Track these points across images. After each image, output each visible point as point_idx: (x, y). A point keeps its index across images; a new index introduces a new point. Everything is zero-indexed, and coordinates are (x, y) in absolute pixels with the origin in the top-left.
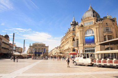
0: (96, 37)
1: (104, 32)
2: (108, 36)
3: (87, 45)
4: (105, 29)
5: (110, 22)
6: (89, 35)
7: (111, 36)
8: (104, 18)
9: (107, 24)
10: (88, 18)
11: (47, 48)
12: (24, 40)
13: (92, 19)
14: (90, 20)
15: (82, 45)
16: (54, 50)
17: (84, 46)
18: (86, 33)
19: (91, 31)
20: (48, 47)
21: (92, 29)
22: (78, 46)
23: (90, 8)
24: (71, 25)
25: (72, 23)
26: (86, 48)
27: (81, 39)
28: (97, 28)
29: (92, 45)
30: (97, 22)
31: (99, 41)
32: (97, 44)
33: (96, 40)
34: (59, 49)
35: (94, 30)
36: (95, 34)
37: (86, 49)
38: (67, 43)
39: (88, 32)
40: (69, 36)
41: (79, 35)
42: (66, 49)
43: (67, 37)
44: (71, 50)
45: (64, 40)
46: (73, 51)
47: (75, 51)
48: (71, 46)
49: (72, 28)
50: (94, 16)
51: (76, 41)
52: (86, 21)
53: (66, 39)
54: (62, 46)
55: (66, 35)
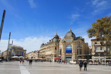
0: (73, 50)
1: (78, 47)
3: (67, 54)
4: (78, 45)
5: (81, 41)
6: (69, 48)
7: (81, 50)
9: (79, 42)
14: (70, 38)
15: (64, 54)
18: (67, 46)
19: (70, 46)
20: (26, 50)
21: (71, 44)
22: (61, 54)
23: (70, 30)
24: (55, 37)
25: (55, 36)
28: (74, 44)
29: (70, 54)
30: (74, 41)
32: (73, 54)
33: (73, 52)
34: (37, 53)
35: (72, 45)
36: (72, 48)
37: (66, 56)
38: (50, 50)
39: (68, 46)
40: (52, 46)
41: (62, 47)
42: (49, 54)
43: (50, 46)
44: (53, 56)
45: (46, 47)
46: (55, 57)
47: (56, 57)
48: (53, 53)
49: (55, 40)
50: (72, 37)
51: (60, 50)
52: (67, 39)
53: (48, 47)
54: (41, 51)
55: (49, 44)
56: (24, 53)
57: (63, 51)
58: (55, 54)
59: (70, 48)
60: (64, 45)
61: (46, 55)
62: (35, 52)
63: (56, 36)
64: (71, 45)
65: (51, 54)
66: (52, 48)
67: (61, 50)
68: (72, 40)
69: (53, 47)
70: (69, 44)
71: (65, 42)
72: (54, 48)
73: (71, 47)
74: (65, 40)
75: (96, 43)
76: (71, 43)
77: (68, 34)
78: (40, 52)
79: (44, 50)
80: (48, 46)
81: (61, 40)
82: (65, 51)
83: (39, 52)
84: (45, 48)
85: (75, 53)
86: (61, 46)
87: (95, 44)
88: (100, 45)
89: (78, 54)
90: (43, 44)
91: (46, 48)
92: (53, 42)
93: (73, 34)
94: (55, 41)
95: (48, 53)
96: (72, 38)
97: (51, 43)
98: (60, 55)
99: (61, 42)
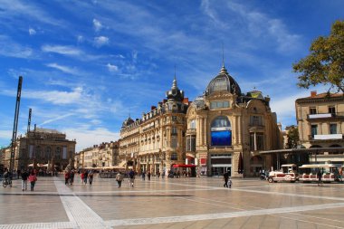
0: (234, 135)
1: (250, 126)
2: (257, 133)
3: (215, 149)
4: (252, 119)
5: (260, 106)
7: (262, 134)
9: (255, 109)
10: (221, 93)
13: (229, 97)
15: (206, 148)
16: (89, 154)
17: (210, 150)
18: (214, 124)
19: (225, 121)
20: (74, 143)
21: (229, 117)
22: (194, 151)
23: (222, 71)
25: (170, 93)
26: (212, 155)
27: (203, 135)
28: (237, 117)
29: (227, 149)
30: (238, 104)
31: (240, 142)
32: (236, 148)
33: (234, 141)
34: (111, 151)
35: (232, 119)
36: (233, 128)
37: (212, 157)
38: (154, 138)
39: (218, 121)
40: (162, 123)
41: (197, 128)
43: (152, 124)
44: (167, 156)
45: (141, 130)
46: (172, 159)
47: (176, 159)
48: (167, 149)
49: (170, 105)
50: (232, 92)
51: (190, 138)
52: (214, 99)
53: (148, 129)
54: (125, 143)
57: (203, 141)
58: (172, 150)
59: (223, 129)
60: (203, 119)
61: (141, 157)
62: (103, 147)
63: (174, 92)
64: (227, 119)
65: (158, 151)
66: (161, 131)
67: (195, 136)
68: (231, 102)
69: (164, 127)
70: (223, 116)
71: (207, 109)
72: (169, 133)
73: (229, 124)
74: (208, 104)
75: (312, 111)
76: (229, 112)
77: (217, 84)
78: (122, 144)
79: (132, 141)
80: (148, 126)
81: (194, 105)
82: (210, 140)
83: (116, 146)
84: (137, 134)
85: (242, 144)
86: (195, 124)
87: (311, 113)
88: (330, 115)
89: (252, 149)
90: (130, 122)
91: (141, 132)
92: (163, 111)
93: (232, 81)
94: (171, 107)
95: (148, 148)
96: (230, 95)
97: (157, 114)
98: (190, 155)
99: (193, 110)
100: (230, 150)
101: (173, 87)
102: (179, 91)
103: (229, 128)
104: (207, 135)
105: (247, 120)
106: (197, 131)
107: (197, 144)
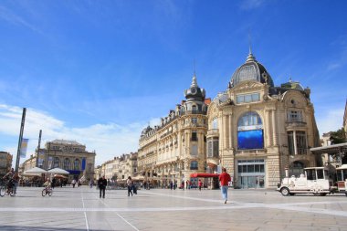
0: (267, 134)
1: (287, 123)
2: (297, 132)
3: (243, 154)
5: (299, 99)
6: (249, 127)
7: (303, 132)
8: (283, 86)
9: (292, 102)
10: (249, 83)
11: (91, 158)
12: (41, 131)
13: (260, 88)
14: (253, 89)
15: (231, 152)
16: (110, 166)
17: (237, 155)
18: (240, 122)
19: (255, 118)
20: (94, 154)
21: (259, 112)
22: (216, 155)
23: (249, 59)
24: (188, 97)
25: (189, 92)
26: (239, 162)
27: (228, 137)
28: (270, 111)
29: (258, 153)
30: (270, 95)
31: (275, 143)
32: (270, 152)
33: (267, 142)
34: (130, 163)
35: (264, 115)
36: (265, 126)
37: (240, 164)
38: (172, 145)
39: (245, 119)
40: (180, 127)
41: (220, 127)
42: (167, 161)
43: (170, 129)
44: (186, 165)
45: (157, 137)
46: (192, 168)
47: (196, 168)
48: (186, 156)
49: (189, 106)
50: (263, 81)
51: (212, 140)
52: (241, 91)
53: (165, 135)
54: (144, 153)
55: (167, 123)
56: (88, 162)
57: (228, 144)
58: (191, 157)
59: (253, 127)
60: (227, 116)
61: (159, 167)
62: (122, 159)
63: (193, 90)
64: (258, 115)
65: (175, 159)
66: (179, 136)
67: (217, 138)
68: (262, 93)
69: (183, 131)
70: (251, 112)
71: (231, 103)
72: (188, 137)
73: (260, 122)
74: (232, 98)
76: (259, 106)
77: (243, 72)
78: (140, 155)
79: (151, 150)
80: (166, 131)
81: (215, 101)
82: (236, 142)
83: (135, 158)
84: (155, 141)
85: (278, 146)
86: (218, 123)
89: (291, 152)
90: (149, 129)
91: (159, 139)
92: (182, 113)
93: (262, 70)
95: (166, 156)
96: (261, 85)
97: (175, 117)
98: (212, 161)
99: (215, 106)
100: (262, 154)
101: (193, 85)
102: (199, 89)
103: (260, 127)
104: (233, 137)
105: (283, 116)
106: (220, 132)
107: (221, 147)
